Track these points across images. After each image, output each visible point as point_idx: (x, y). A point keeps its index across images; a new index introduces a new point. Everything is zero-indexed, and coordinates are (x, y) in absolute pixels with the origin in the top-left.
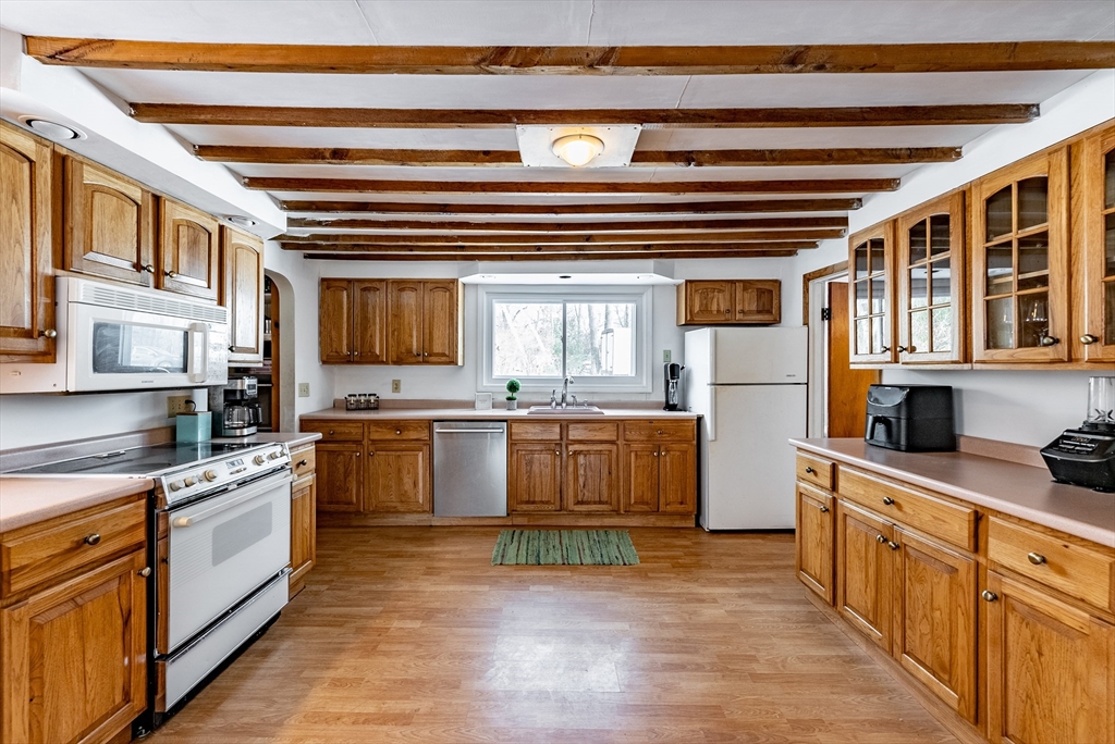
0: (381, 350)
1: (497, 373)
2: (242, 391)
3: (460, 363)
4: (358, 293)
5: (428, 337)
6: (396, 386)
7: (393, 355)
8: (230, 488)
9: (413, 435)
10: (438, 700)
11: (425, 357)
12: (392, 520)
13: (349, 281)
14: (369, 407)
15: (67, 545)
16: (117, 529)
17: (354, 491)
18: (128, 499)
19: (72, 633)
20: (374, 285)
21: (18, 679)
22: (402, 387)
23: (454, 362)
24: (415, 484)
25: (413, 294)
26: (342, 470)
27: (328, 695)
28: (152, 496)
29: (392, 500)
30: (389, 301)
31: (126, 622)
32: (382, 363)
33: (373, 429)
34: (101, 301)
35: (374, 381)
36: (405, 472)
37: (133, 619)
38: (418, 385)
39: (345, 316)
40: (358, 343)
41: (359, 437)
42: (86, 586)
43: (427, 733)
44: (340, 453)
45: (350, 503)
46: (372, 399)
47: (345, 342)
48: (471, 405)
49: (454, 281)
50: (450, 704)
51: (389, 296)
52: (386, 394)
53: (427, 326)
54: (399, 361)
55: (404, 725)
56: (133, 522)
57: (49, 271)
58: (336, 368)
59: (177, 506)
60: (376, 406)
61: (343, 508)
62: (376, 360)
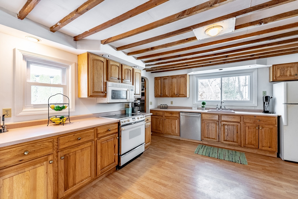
0: (168, 94)
1: (199, 99)
2: (137, 103)
3: (188, 97)
4: (162, 80)
5: (179, 90)
6: (172, 103)
7: (170, 95)
8: (132, 123)
9: (175, 115)
10: (173, 184)
11: (178, 95)
12: (170, 136)
13: (161, 77)
14: (165, 108)
15: (106, 130)
16: (113, 129)
17: (161, 128)
18: (115, 123)
19: (106, 146)
20: (166, 78)
21: (99, 152)
22: (173, 103)
23: (186, 96)
24: (175, 128)
25: (175, 79)
26: (159, 123)
27: (150, 174)
28: (119, 123)
29: (170, 132)
30: (170, 81)
31: (115, 147)
32: (168, 97)
33: (165, 113)
34: (113, 86)
35: (166, 101)
36: (173, 125)
37: (116, 146)
38: (177, 103)
39: (160, 86)
40: (162, 92)
41: (162, 115)
42: (108, 138)
43: (169, 191)
44: (158, 118)
45: (160, 131)
46: (166, 106)
47: (160, 92)
48: (191, 108)
49: (186, 75)
50: (176, 186)
51: (170, 80)
52: (169, 105)
53: (179, 87)
54: (172, 96)
55: (164, 187)
56: (116, 128)
57: (105, 81)
58: (158, 98)
59: (123, 126)
60: (167, 108)
61: (159, 132)
62: (167, 96)
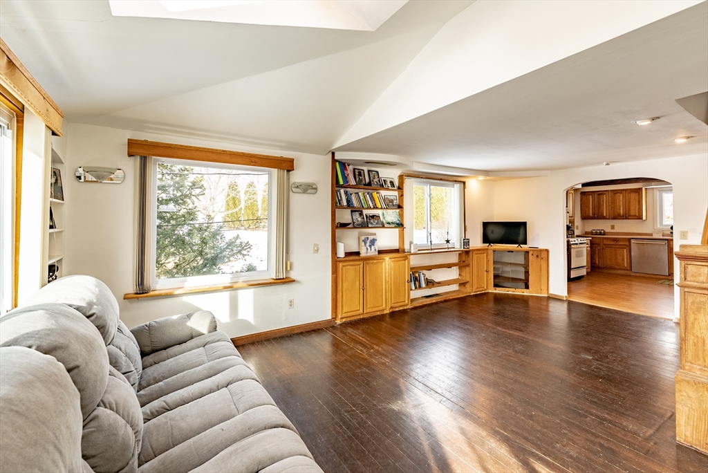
0: (606, 215)
1: (665, 223)
3: (644, 218)
4: (596, 196)
5: (627, 207)
6: (613, 227)
7: (612, 216)
9: (622, 243)
11: (626, 217)
12: (613, 271)
13: (592, 192)
14: (601, 234)
20: (603, 193)
22: (615, 227)
23: (640, 217)
24: (623, 260)
25: (621, 195)
29: (613, 265)
30: (610, 198)
32: (607, 219)
33: (604, 240)
35: (604, 226)
36: (618, 255)
38: (623, 227)
39: (591, 204)
40: (596, 212)
41: (599, 244)
45: (596, 263)
46: (602, 231)
47: (591, 212)
48: (652, 235)
49: (641, 189)
51: (610, 196)
52: (608, 230)
53: (627, 205)
54: (614, 218)
58: (586, 221)
60: (604, 234)
62: (604, 218)
